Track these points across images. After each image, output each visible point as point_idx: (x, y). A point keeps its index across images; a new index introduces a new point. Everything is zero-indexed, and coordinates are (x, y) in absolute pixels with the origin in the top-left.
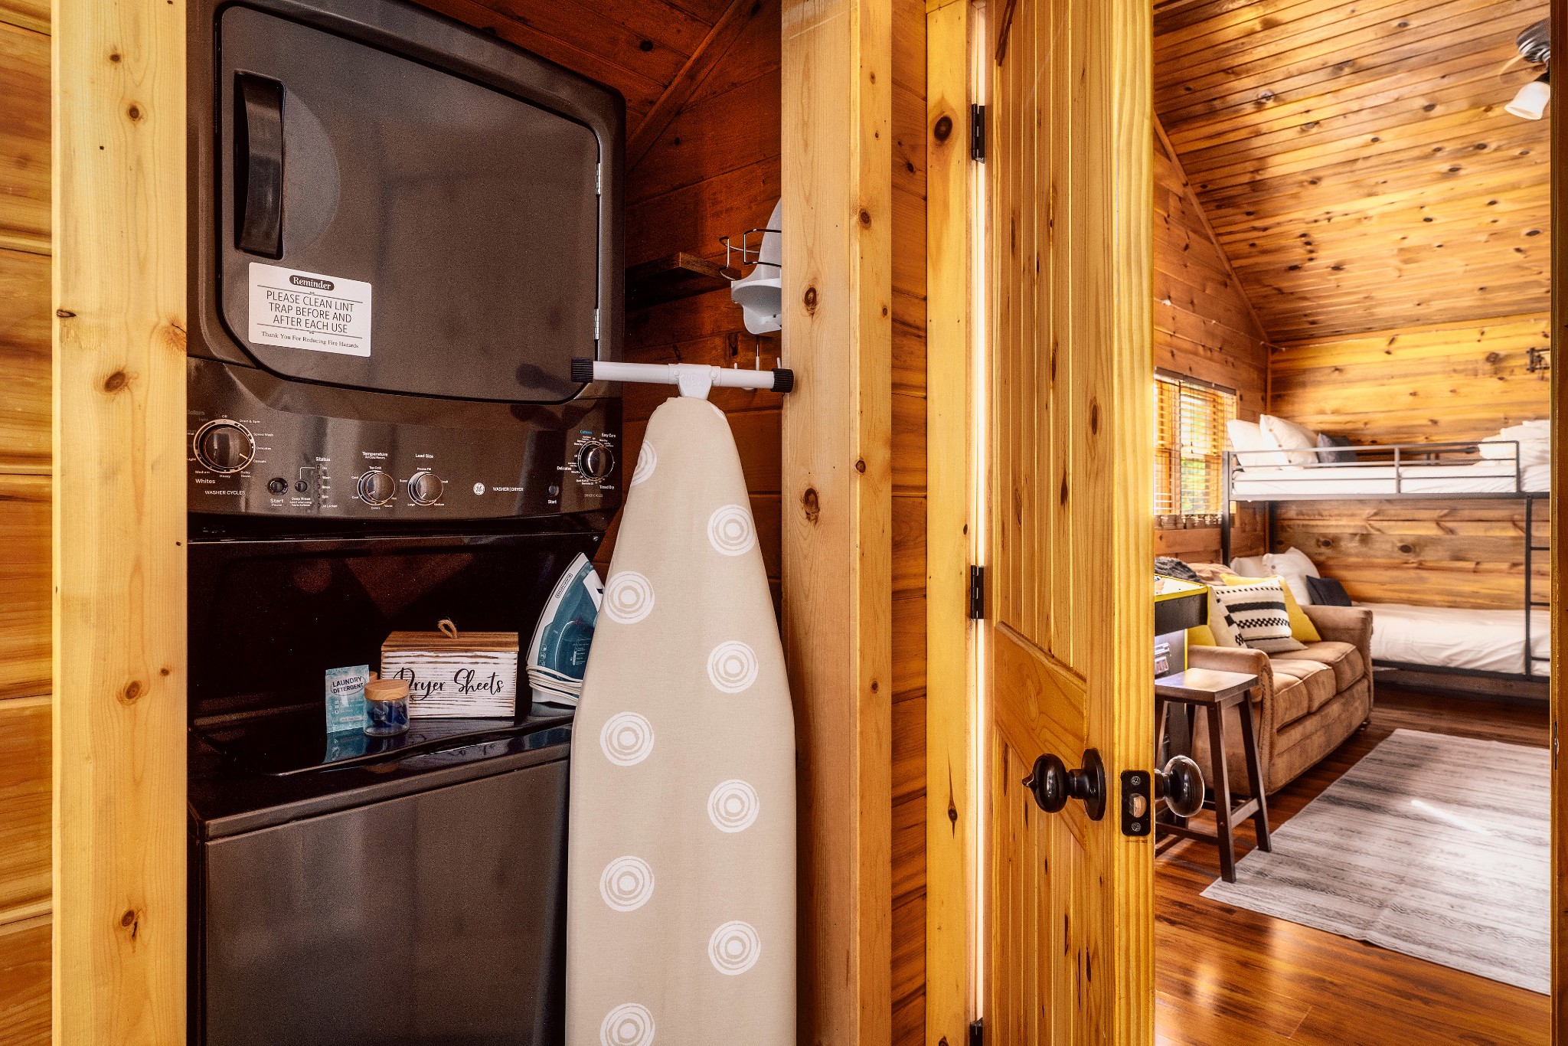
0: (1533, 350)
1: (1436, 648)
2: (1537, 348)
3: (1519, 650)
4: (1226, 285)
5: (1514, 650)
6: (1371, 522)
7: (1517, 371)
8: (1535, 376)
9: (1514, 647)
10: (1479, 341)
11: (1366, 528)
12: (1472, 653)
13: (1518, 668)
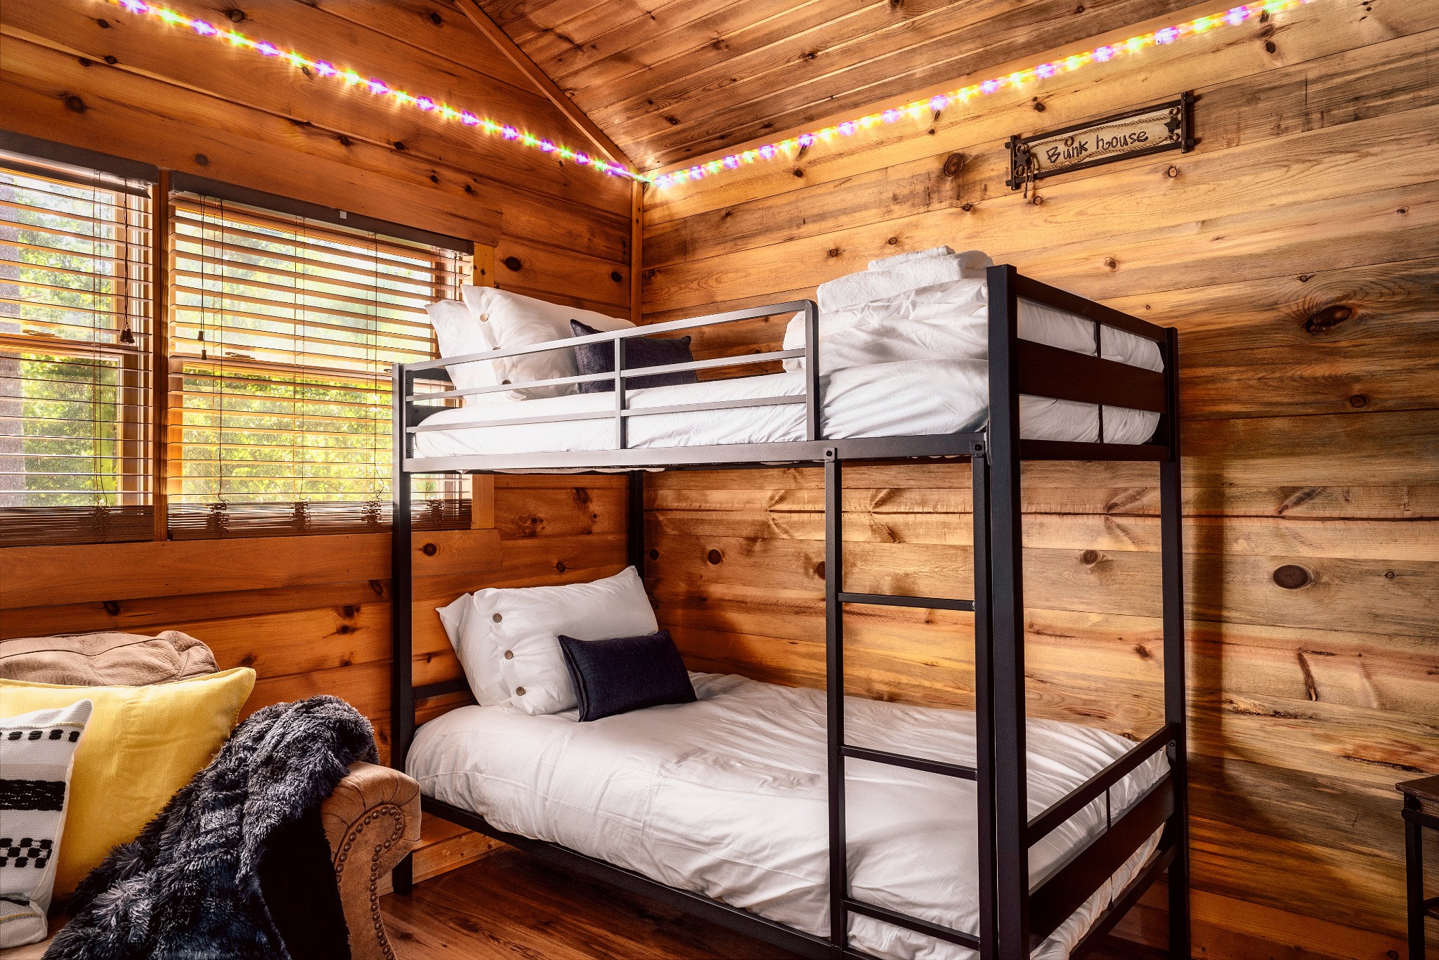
0: (1016, 138)
1: (681, 847)
2: (1024, 136)
3: (815, 876)
4: (436, 19)
5: (812, 873)
6: (775, 515)
7: (993, 188)
8: (1018, 197)
9: (810, 866)
10: (932, 132)
11: (769, 526)
12: (737, 871)
13: (817, 924)
